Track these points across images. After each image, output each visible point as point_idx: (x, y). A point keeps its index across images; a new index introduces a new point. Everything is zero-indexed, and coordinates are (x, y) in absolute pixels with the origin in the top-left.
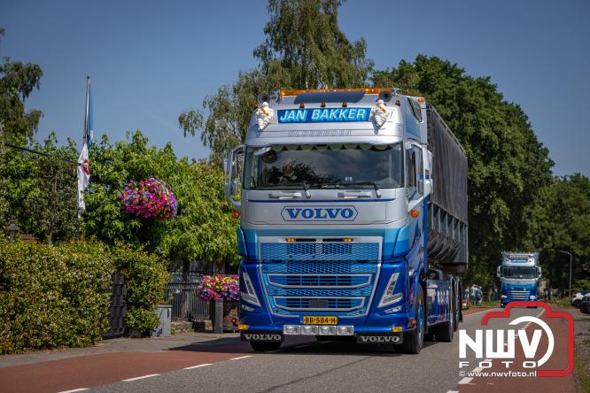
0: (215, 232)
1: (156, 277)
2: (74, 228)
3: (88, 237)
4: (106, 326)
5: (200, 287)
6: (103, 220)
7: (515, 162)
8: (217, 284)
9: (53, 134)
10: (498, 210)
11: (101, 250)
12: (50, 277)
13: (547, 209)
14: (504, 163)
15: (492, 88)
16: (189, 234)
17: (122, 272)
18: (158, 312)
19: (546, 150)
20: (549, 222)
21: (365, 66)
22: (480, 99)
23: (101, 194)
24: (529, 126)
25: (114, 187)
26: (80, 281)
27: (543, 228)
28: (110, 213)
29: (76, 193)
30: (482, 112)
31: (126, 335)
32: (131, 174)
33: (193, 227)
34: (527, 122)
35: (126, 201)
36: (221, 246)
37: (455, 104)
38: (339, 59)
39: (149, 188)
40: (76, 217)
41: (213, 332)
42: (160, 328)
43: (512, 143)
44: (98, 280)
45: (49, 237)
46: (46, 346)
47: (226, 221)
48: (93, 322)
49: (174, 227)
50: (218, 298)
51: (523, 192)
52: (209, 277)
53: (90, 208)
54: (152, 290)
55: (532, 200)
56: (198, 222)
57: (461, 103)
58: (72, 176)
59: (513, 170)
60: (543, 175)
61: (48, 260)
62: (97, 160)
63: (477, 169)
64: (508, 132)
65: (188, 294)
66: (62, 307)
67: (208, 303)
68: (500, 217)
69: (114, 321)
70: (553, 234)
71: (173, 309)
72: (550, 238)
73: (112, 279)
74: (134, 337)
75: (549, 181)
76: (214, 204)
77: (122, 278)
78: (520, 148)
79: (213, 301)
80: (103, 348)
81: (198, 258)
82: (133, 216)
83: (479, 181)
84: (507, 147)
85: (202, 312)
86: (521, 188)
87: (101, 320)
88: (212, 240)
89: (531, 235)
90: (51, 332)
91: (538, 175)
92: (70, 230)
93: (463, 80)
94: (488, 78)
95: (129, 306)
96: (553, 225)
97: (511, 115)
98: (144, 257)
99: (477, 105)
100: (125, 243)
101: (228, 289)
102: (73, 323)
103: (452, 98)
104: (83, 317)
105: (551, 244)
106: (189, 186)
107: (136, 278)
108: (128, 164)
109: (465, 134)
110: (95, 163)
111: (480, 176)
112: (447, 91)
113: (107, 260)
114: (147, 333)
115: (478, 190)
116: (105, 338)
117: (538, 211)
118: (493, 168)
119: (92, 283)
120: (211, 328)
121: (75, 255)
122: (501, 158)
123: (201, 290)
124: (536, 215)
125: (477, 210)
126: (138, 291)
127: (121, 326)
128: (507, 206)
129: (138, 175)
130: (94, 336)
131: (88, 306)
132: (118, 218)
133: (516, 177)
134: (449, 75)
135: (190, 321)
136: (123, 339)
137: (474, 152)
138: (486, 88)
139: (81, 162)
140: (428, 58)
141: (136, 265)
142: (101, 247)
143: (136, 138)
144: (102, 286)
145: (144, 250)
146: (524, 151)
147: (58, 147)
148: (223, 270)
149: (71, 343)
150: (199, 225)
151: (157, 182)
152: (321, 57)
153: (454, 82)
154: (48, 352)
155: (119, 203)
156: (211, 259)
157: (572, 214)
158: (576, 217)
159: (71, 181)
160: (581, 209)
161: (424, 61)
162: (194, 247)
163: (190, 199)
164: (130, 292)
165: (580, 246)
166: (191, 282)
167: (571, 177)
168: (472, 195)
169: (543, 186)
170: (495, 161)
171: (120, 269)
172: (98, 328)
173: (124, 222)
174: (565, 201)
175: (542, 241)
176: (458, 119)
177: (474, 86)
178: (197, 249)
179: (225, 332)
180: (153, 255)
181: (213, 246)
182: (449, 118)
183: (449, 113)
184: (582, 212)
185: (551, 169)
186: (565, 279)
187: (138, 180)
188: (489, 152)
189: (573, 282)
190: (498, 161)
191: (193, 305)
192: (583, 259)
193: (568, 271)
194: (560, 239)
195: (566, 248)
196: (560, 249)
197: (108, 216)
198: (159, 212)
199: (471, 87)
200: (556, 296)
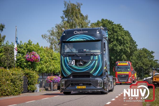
0: (50, 65)
1: (35, 77)
2: (14, 65)
3: (17, 67)
4: (23, 90)
6: (21, 63)
7: (127, 45)
8: (51, 78)
9: (8, 41)
11: (21, 70)
12: (7, 77)
13: (136, 57)
14: (125, 46)
15: (121, 27)
16: (43, 66)
17: (26, 76)
18: (36, 86)
19: (135, 42)
20: (137, 60)
21: (88, 22)
22: (118, 30)
23: (20, 56)
24: (131, 36)
26: (15, 78)
27: (135, 62)
28: (23, 61)
29: (14, 56)
30: (119, 33)
31: (28, 92)
32: (28, 51)
33: (44, 64)
34: (130, 35)
35: (27, 58)
36: (52, 68)
37: (112, 31)
38: (81, 20)
39: (33, 54)
40: (14, 62)
41: (50, 91)
42: (36, 90)
43: (127, 41)
44: (20, 78)
45: (7, 68)
46: (7, 95)
47: (53, 62)
48: (19, 89)
49: (40, 64)
50: (51, 82)
51: (130, 53)
52: (49, 76)
53: (18, 60)
54: (34, 80)
55: (132, 55)
56: (46, 62)
57: (113, 30)
58: (12, 51)
59: (127, 47)
61: (7, 73)
63: (118, 47)
64: (125, 37)
65: (44, 81)
66: (11, 85)
67: (49, 83)
68: (124, 59)
69: (25, 88)
70: (138, 64)
71: (40, 85)
72: (137, 64)
73: (24, 78)
74: (30, 92)
75: (136, 50)
76: (50, 58)
79: (50, 83)
80: (22, 95)
81: (46, 72)
82: (29, 61)
83: (118, 50)
84: (125, 41)
85: (47, 86)
86: (129, 52)
87: (21, 88)
88: (49, 67)
90: (8, 92)
91: (134, 48)
92: (12, 65)
93: (114, 25)
94: (120, 24)
95: (28, 84)
96: (138, 61)
97: (126, 33)
98: (32, 72)
100: (27, 68)
101: (54, 79)
102: (14, 89)
103: (111, 29)
104: (17, 87)
105: (138, 66)
106: (43, 53)
107: (30, 77)
108: (27, 48)
109: (115, 38)
110: (18, 48)
112: (110, 28)
113: (22, 73)
114: (33, 91)
115: (118, 53)
116: (22, 93)
117: (134, 58)
118: (122, 47)
119: (19, 79)
120: (50, 90)
121: (14, 72)
123: (47, 80)
125: (118, 58)
127: (26, 90)
128: (126, 57)
129: (30, 51)
130: (20, 92)
131: (18, 85)
132: (25, 62)
133: (128, 49)
134: (110, 24)
135: (44, 88)
136: (27, 93)
137: (117, 43)
138: (119, 27)
139: (15, 48)
140: (104, 19)
141: (30, 74)
142: (21, 69)
143: (29, 41)
144: (21, 80)
145: (32, 70)
146: (130, 42)
147: (9, 44)
148: (53, 75)
149: (14, 94)
150: (46, 63)
151: (35, 53)
152: (77, 20)
153: (111, 25)
154: (8, 97)
155: (25, 58)
156: (50, 72)
157: (143, 58)
158: (144, 59)
159: (12, 53)
160: (145, 57)
161: (103, 20)
162: (45, 69)
163: (43, 57)
164: (29, 81)
165: (145, 66)
166: (44, 78)
167: (142, 49)
168: (117, 54)
169: (135, 51)
170: (122, 45)
171: (26, 75)
172: (21, 90)
173: (27, 63)
174: (141, 55)
175: (135, 65)
176: (112, 35)
177: (116, 26)
178: (46, 69)
179: (53, 90)
180: (34, 71)
181: (50, 69)
182: (110, 35)
183: (110, 33)
184: (145, 58)
185: (137, 47)
186: (141, 75)
187: (30, 52)
188: (121, 43)
189: (144, 76)
190: (123, 45)
191: (45, 84)
192: (146, 70)
193: (142, 73)
194: (140, 65)
195: (142, 67)
196: (140, 67)
197: (22, 62)
198: (35, 60)
199: (116, 27)
200: (139, 79)
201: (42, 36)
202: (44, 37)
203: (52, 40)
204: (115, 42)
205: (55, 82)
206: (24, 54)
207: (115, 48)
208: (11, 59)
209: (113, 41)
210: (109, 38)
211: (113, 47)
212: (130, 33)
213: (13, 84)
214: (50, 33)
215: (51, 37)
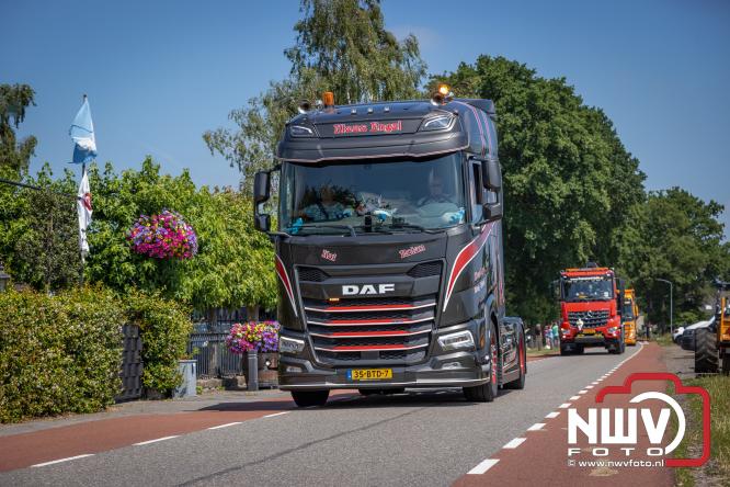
0: (244, 272)
1: (176, 328)
2: (76, 274)
3: (92, 283)
4: (120, 387)
5: (230, 337)
6: (111, 264)
7: (596, 173)
8: (249, 333)
9: (48, 164)
10: (582, 234)
11: (109, 297)
12: (49, 331)
13: (640, 231)
14: (587, 178)
15: (569, 91)
16: (213, 275)
17: (135, 323)
18: (180, 368)
19: (636, 161)
20: (644, 245)
22: (555, 104)
23: (107, 233)
24: (614, 133)
25: (122, 224)
26: (86, 335)
27: (637, 252)
28: (119, 254)
29: (77, 233)
30: (557, 119)
31: (144, 396)
32: (141, 207)
33: (218, 267)
34: (612, 129)
35: (137, 240)
36: (252, 288)
37: (526, 112)
38: (384, 63)
39: (163, 223)
40: (77, 261)
41: (247, 389)
42: (183, 386)
43: (597, 157)
44: (108, 333)
45: (48, 286)
46: (49, 412)
47: (257, 259)
48: (103, 382)
49: (196, 267)
50: (250, 349)
51: (611, 212)
52: (240, 325)
53: (95, 249)
54: (173, 342)
55: (622, 220)
56: (224, 261)
57: (532, 109)
58: (70, 212)
59: (598, 187)
60: (633, 191)
61: (46, 312)
62: (100, 192)
63: (555, 187)
64: (589, 141)
65: (215, 346)
66: (65, 366)
67: (241, 356)
68: (585, 241)
69: (129, 380)
70: (649, 260)
71: (198, 364)
72: (646, 265)
73: (125, 331)
74: (153, 399)
75: (641, 198)
76: (242, 239)
77: (136, 330)
78: (606, 160)
79: (245, 353)
80: (116, 412)
81: (226, 305)
82: (146, 257)
83: (558, 201)
84: (589, 159)
85: (233, 368)
86: (609, 207)
87: (112, 380)
88: (241, 282)
89: (622, 262)
90: (54, 396)
91: (628, 190)
92: (71, 275)
93: (535, 82)
94: (564, 78)
95: (146, 362)
96: (648, 249)
97: (592, 122)
98: (161, 304)
99: (552, 111)
100: (138, 289)
101: (262, 338)
102: (80, 384)
103: (521, 104)
104: (91, 377)
105: (646, 273)
106: (210, 219)
107: (152, 329)
108: (137, 196)
109: (540, 146)
110: (97, 197)
111: (559, 195)
112: (516, 96)
113: (116, 310)
114: (168, 394)
115: (557, 211)
116: (119, 401)
117: (630, 233)
118: (574, 184)
119: (100, 337)
120: (244, 385)
121: (79, 306)
122: (583, 173)
123: (230, 343)
124: (628, 237)
125: (557, 235)
126: (155, 344)
127: (137, 387)
128: (593, 229)
129: (149, 208)
130: (105, 400)
131: (96, 364)
133: (602, 194)
134: (517, 77)
135: (219, 377)
136: (140, 402)
137: (551, 167)
138: (561, 90)
139: (81, 195)
140: (492, 58)
141: (152, 314)
142: (109, 293)
143: (145, 165)
144: (113, 341)
145: (160, 296)
146: (610, 163)
147: (54, 180)
148: (257, 318)
149: (78, 409)
150: (226, 265)
151: (172, 215)
152: (363, 62)
153: (523, 86)
154: (51, 419)
155: (128, 242)
156: (242, 303)
157: (670, 235)
158: (675, 239)
159: (70, 218)
160: (680, 228)
161: (487, 62)
162: (220, 290)
163: (212, 234)
164: (146, 346)
165: (681, 272)
166: (218, 331)
167: (668, 191)
168: (550, 218)
169: (634, 204)
170: (576, 176)
171: (132, 319)
172: (110, 390)
173: (136, 264)
174: (661, 220)
175: (636, 269)
176: (530, 128)
177: (547, 90)
178: (224, 292)
179: (261, 388)
180: (172, 302)
181: (242, 288)
182: (519, 129)
183: (519, 122)
184: (682, 232)
185: (642, 183)
186: (665, 313)
187: (149, 214)
188: (568, 166)
189: (676, 316)
190: (579, 176)
191: (223, 359)
192: (686, 287)
193: (668, 303)
194: (658, 265)
195: (665, 276)
196: (658, 277)
197: (116, 258)
198: (175, 250)
199: (543, 91)
200: (655, 333)
201: (206, 138)
202: (214, 141)
203: (252, 156)
204: (541, 164)
205: (269, 351)
206: (122, 223)
207: (541, 191)
208: (62, 245)
209: (530, 160)
210: (514, 144)
211: (531, 184)
212: (609, 118)
213: (75, 360)
214: (243, 125)
215: (248, 143)
